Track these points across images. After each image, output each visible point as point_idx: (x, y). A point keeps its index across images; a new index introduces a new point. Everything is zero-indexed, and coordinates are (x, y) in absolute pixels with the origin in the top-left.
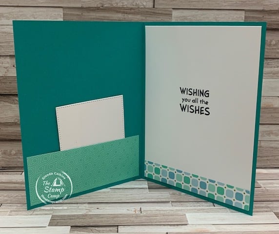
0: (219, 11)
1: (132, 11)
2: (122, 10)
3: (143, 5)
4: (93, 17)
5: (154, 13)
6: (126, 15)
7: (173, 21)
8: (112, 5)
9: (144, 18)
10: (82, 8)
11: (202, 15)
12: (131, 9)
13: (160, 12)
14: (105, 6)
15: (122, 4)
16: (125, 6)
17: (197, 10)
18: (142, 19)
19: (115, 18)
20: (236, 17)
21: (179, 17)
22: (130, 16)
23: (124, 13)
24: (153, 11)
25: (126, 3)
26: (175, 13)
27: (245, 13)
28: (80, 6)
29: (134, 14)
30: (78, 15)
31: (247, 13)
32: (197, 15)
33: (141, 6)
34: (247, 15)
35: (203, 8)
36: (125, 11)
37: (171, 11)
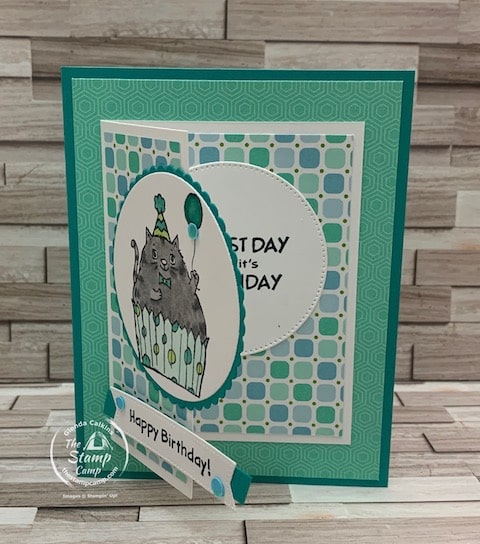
3: (204, 34)
4: (94, 58)
7: (267, 67)
8: (135, 32)
9: (204, 61)
10: (71, 40)
12: (177, 41)
14: (122, 34)
15: (156, 32)
16: (164, 36)
18: (201, 64)
22: (175, 57)
25: (166, 29)
26: (271, 51)
27: (420, 52)
28: (68, 36)
29: (183, 51)
33: (198, 35)
34: (424, 55)
35: (330, 40)
36: (165, 45)
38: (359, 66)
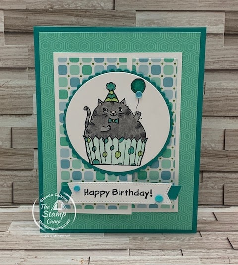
0: (193, 13)
1: (88, 13)
2: (74, 13)
3: (101, 7)
5: (113, 16)
6: (80, 18)
7: (138, 25)
8: (63, 6)
9: (102, 22)
10: (27, 11)
11: (172, 18)
12: (86, 11)
13: (121, 15)
14: (55, 8)
15: (75, 6)
16: (79, 8)
17: (166, 13)
18: (99, 24)
19: (67, 23)
20: (215, 20)
21: (145, 21)
22: (85, 20)
23: (78, 16)
24: (113, 14)
25: (80, 4)
26: (139, 16)
27: (225, 16)
28: (25, 9)
29: (89, 17)
30: (21, 18)
31: (228, 14)
32: (166, 18)
33: (97, 7)
34: (228, 18)
35: (174, 10)
36: (79, 13)
37: (135, 14)
38: (190, 25)
